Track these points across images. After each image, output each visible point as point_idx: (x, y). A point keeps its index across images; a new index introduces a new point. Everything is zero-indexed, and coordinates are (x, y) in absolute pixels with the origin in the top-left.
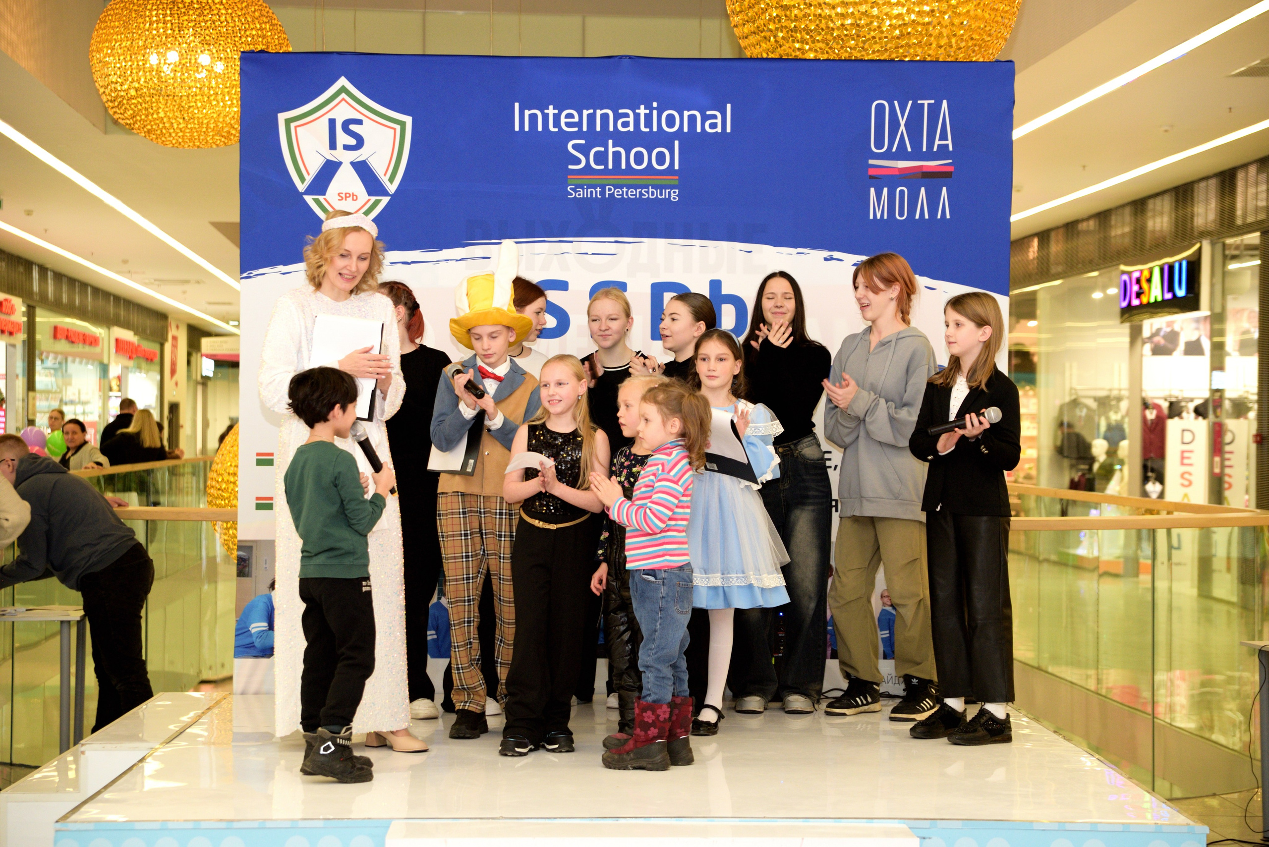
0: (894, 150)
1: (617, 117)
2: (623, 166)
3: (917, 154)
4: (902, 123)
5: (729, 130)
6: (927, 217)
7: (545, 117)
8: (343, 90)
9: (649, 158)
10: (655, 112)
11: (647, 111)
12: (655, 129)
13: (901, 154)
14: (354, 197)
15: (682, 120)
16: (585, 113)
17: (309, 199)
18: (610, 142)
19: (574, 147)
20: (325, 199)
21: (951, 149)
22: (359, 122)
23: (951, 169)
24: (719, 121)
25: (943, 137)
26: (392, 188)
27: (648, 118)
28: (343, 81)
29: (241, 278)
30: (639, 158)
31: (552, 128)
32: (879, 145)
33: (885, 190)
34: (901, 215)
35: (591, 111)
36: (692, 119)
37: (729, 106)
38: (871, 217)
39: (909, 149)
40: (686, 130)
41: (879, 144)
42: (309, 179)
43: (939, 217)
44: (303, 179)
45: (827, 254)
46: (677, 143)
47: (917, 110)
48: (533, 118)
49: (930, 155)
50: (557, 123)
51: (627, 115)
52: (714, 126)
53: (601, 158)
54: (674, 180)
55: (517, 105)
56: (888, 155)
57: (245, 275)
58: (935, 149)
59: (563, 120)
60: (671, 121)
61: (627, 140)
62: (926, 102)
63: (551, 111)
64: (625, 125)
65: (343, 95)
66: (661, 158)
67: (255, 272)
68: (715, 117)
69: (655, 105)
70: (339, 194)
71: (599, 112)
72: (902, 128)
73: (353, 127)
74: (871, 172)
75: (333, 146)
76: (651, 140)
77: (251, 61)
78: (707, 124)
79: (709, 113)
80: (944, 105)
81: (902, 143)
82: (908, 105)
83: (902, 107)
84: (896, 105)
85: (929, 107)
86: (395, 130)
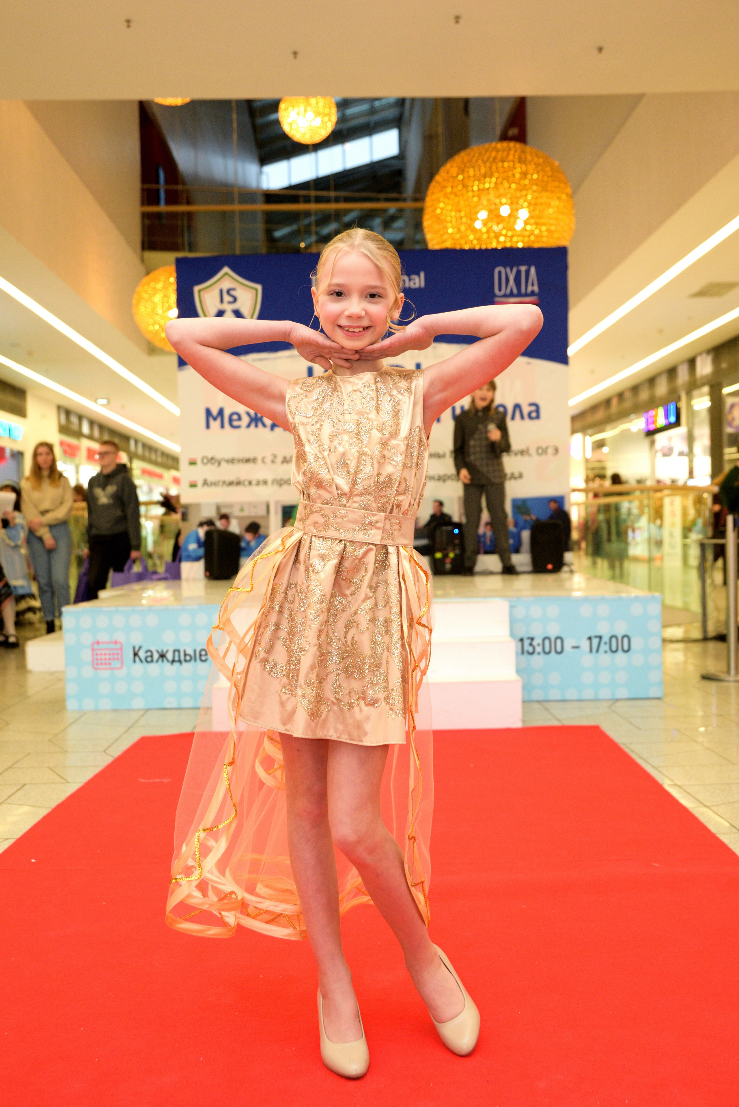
0: (508, 292)
3: (519, 295)
4: (512, 278)
5: (422, 285)
8: (226, 274)
13: (511, 295)
21: (536, 291)
22: (234, 289)
24: (417, 281)
25: (533, 285)
28: (226, 270)
29: (179, 371)
32: (500, 289)
37: (422, 275)
39: (515, 292)
47: (519, 273)
49: (526, 295)
52: (414, 284)
56: (505, 296)
57: (180, 368)
58: (529, 292)
62: (523, 268)
65: (226, 277)
68: (414, 279)
72: (512, 282)
73: (232, 292)
75: (222, 301)
77: (181, 264)
78: (412, 282)
79: (412, 277)
80: (533, 270)
81: (512, 290)
82: (515, 270)
83: (511, 270)
84: (508, 270)
85: (526, 271)
86: (252, 293)
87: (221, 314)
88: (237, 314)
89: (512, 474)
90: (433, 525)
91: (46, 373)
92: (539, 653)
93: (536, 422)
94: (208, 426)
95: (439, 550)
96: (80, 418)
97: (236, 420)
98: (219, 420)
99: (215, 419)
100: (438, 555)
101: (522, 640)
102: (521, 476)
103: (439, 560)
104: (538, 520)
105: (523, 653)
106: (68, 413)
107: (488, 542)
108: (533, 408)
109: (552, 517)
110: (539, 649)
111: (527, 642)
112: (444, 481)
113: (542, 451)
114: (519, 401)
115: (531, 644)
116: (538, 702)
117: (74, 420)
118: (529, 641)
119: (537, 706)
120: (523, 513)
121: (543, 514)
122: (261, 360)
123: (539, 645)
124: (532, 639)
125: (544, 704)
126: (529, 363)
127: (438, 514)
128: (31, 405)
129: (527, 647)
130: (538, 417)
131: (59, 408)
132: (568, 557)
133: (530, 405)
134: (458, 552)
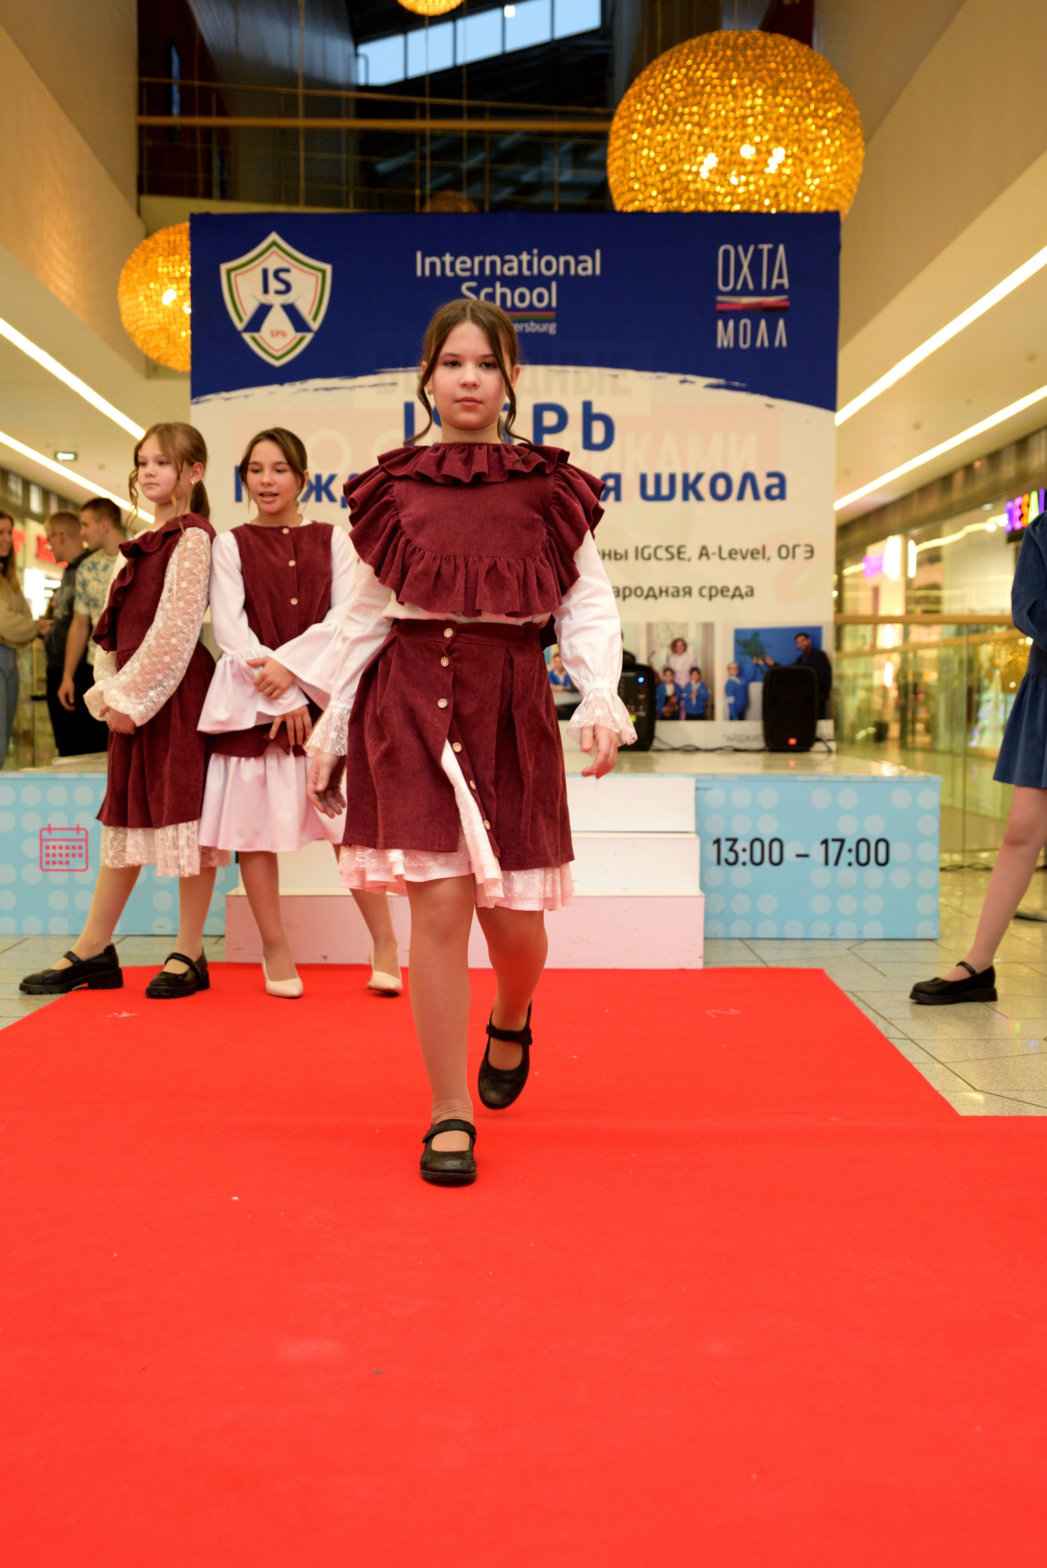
0: (739, 286)
1: (504, 262)
2: (509, 304)
3: (758, 292)
4: (746, 264)
5: (598, 272)
6: (766, 344)
7: (443, 264)
8: (274, 243)
9: (531, 297)
10: (535, 260)
11: (529, 257)
12: (535, 271)
13: (745, 292)
14: (284, 334)
15: (558, 264)
16: (477, 259)
17: (247, 337)
18: (498, 285)
19: (470, 289)
20: (261, 337)
21: (787, 286)
22: (287, 271)
23: (787, 304)
24: (589, 265)
25: (780, 276)
26: (315, 326)
27: (530, 265)
28: (274, 237)
29: (192, 403)
30: (522, 298)
31: (449, 273)
33: (731, 323)
34: (745, 343)
35: (481, 258)
36: (567, 264)
37: (598, 253)
38: (719, 345)
39: (751, 286)
40: (562, 272)
41: (726, 283)
42: (246, 319)
43: (777, 344)
44: (241, 319)
45: (681, 377)
46: (554, 285)
48: (433, 265)
49: (769, 292)
50: (453, 268)
51: (511, 261)
52: (585, 269)
53: (491, 297)
55: (419, 255)
56: (734, 293)
57: (195, 400)
58: (773, 286)
59: (458, 266)
60: (549, 266)
61: (512, 283)
62: (765, 247)
63: (448, 258)
64: (511, 269)
65: (274, 248)
66: (540, 298)
67: (203, 398)
68: (585, 261)
69: (535, 251)
70: (272, 332)
71: (488, 259)
72: (745, 270)
73: (283, 275)
74: (719, 307)
75: (266, 290)
76: (532, 282)
77: (198, 222)
78: (580, 267)
79: (582, 258)
80: (781, 249)
81: (745, 282)
82: (751, 249)
83: (746, 252)
84: (740, 249)
85: (769, 250)
86: (317, 277)
87: (263, 311)
88: (291, 311)
89: (737, 588)
92: (744, 864)
93: (778, 503)
94: (239, 498)
101: (717, 842)
102: (751, 592)
104: (776, 664)
105: (718, 862)
107: (694, 701)
108: (775, 481)
109: (799, 661)
110: (744, 857)
111: (725, 846)
112: (624, 597)
113: (787, 552)
114: (751, 469)
115: (732, 849)
116: (741, 939)
117: (16, 488)
118: (729, 844)
119: (738, 944)
120: (752, 655)
121: (785, 657)
123: (744, 850)
124: (734, 841)
125: (750, 943)
126: (769, 406)
129: (726, 854)
130: (782, 496)
132: (825, 727)
133: (770, 475)
134: (642, 714)
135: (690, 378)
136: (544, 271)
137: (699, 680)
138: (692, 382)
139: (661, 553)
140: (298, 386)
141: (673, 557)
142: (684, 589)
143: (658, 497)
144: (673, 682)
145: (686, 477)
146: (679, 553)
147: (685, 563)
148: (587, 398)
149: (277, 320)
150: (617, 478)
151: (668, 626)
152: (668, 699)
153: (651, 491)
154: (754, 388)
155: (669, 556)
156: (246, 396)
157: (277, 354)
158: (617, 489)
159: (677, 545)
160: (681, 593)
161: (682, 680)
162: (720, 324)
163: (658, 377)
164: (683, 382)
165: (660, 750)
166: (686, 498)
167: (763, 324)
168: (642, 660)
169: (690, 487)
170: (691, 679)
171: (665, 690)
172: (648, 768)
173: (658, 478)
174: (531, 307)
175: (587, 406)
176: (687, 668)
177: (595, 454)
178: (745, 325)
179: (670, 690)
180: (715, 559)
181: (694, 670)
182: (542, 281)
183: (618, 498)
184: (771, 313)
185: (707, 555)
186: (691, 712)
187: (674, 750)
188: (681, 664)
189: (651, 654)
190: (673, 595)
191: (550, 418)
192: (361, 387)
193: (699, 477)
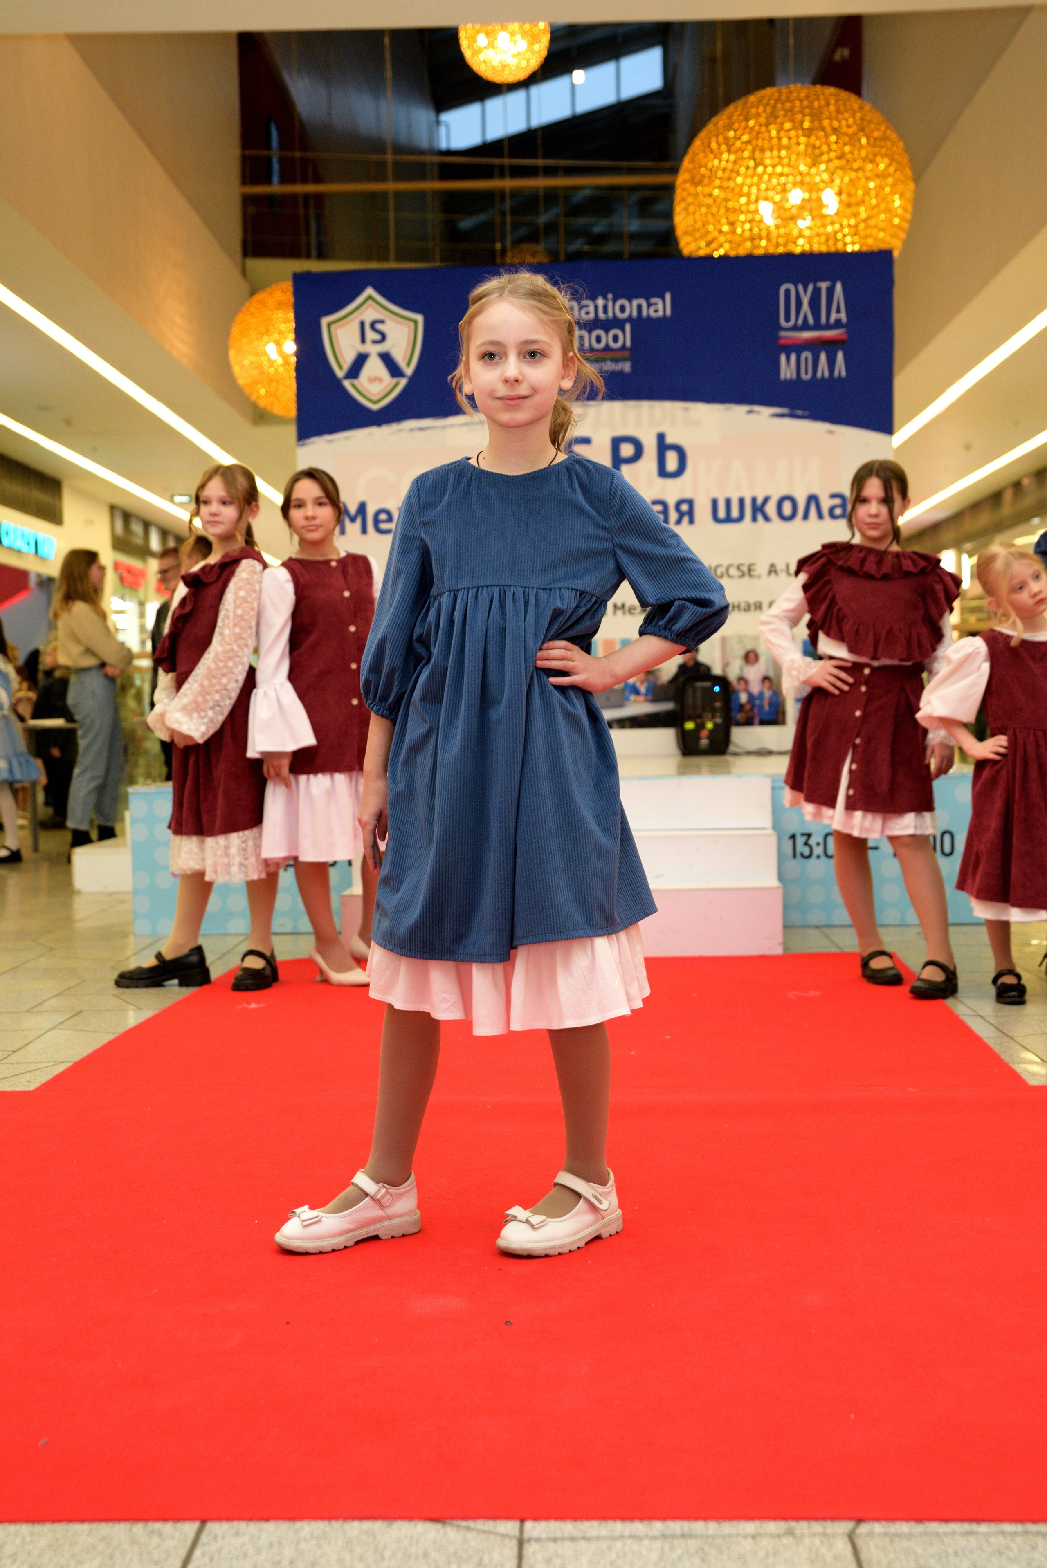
0: (800, 322)
1: (581, 307)
2: (587, 345)
3: (817, 326)
4: (806, 301)
5: (668, 313)
6: (827, 374)
8: (370, 298)
9: (607, 339)
10: (610, 304)
11: (604, 302)
12: (610, 314)
13: (805, 327)
14: (380, 380)
15: (631, 307)
17: (347, 384)
20: (360, 384)
21: (845, 320)
22: (382, 322)
23: (845, 337)
24: (660, 306)
25: (838, 311)
26: (409, 371)
27: (605, 309)
28: (370, 291)
29: (298, 444)
30: (599, 340)
32: (787, 319)
33: (793, 357)
34: (806, 374)
36: (639, 307)
37: (668, 296)
38: (782, 376)
39: (811, 321)
40: (635, 314)
42: (346, 367)
43: (836, 374)
44: (341, 367)
45: (749, 408)
46: (628, 327)
47: (817, 292)
49: (828, 327)
51: (587, 306)
52: (656, 311)
54: (626, 354)
56: (795, 328)
57: (301, 443)
58: (832, 321)
60: (622, 309)
61: (589, 326)
62: (824, 285)
64: (587, 313)
65: (370, 302)
66: (615, 338)
67: (308, 441)
68: (656, 304)
69: (610, 296)
70: (369, 379)
72: (806, 306)
73: (379, 326)
74: (782, 342)
75: (363, 340)
76: (608, 325)
77: (301, 281)
78: (652, 309)
79: (653, 300)
80: (839, 287)
81: (805, 318)
82: (810, 288)
83: (805, 290)
84: (800, 288)
85: (828, 289)
86: (409, 327)
87: (361, 360)
88: (387, 359)
90: (682, 679)
91: (92, 453)
92: (818, 857)
95: (690, 718)
96: (146, 525)
97: (384, 521)
98: (359, 521)
99: (353, 520)
100: (690, 725)
101: (793, 837)
103: (690, 731)
105: (795, 856)
106: (127, 517)
107: (766, 708)
108: (837, 501)
110: (818, 850)
111: (800, 841)
114: (815, 490)
115: (806, 844)
116: (817, 927)
117: (137, 528)
118: (804, 839)
119: (814, 932)
122: (421, 429)
123: (818, 844)
124: (809, 836)
125: (826, 930)
126: (831, 432)
127: (691, 663)
128: (70, 506)
129: (801, 848)
131: (113, 508)
133: (833, 496)
134: (719, 720)
135: (756, 408)
136: (619, 315)
137: (771, 688)
138: (758, 412)
139: (733, 571)
140: (395, 427)
141: (743, 575)
142: (755, 605)
143: (728, 519)
144: (746, 690)
145: (754, 500)
146: (750, 570)
147: (755, 581)
148: (661, 429)
149: (374, 367)
150: (690, 503)
151: (741, 639)
152: (741, 707)
153: (722, 514)
154: (816, 415)
155: (739, 573)
156: (347, 438)
157: (375, 398)
158: (691, 514)
159: (747, 562)
160: (753, 608)
161: (755, 688)
162: (783, 358)
163: (727, 409)
164: (750, 412)
165: (735, 754)
166: (754, 519)
167: (823, 357)
168: (717, 671)
169: (758, 510)
170: (763, 686)
171: (738, 698)
172: (726, 770)
173: (728, 502)
174: (607, 348)
175: (661, 437)
176: (759, 676)
177: (670, 482)
178: (806, 359)
179: (743, 698)
180: (783, 575)
181: (766, 679)
182: (617, 323)
183: (691, 521)
184: (831, 346)
185: (776, 572)
186: (764, 717)
187: (749, 753)
188: (754, 674)
189: (726, 665)
190: (745, 610)
191: (627, 450)
192: (452, 426)
193: (766, 500)
